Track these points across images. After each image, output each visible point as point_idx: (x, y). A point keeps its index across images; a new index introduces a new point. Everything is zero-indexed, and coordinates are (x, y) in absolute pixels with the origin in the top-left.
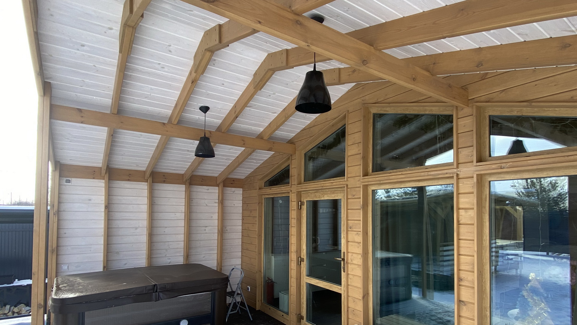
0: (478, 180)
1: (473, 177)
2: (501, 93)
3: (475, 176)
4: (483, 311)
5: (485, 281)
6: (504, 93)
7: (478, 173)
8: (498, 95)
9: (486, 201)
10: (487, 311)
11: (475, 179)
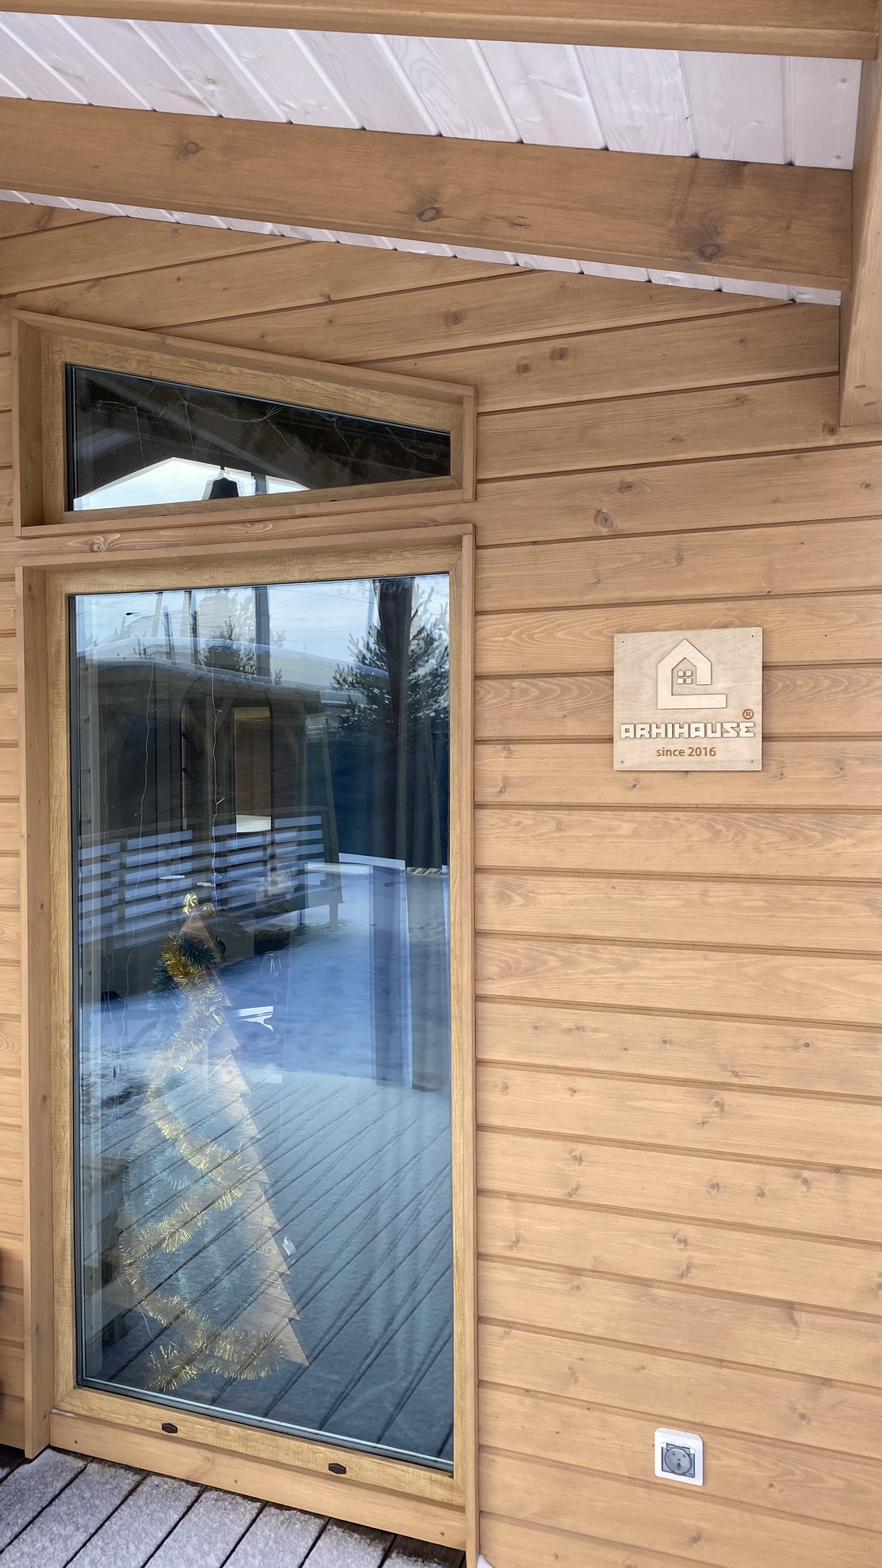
0: (30, 588)
1: (13, 579)
2: (90, 288)
3: (19, 574)
4: (53, 1038)
5: (57, 938)
6: (97, 289)
7: (28, 563)
8: (81, 294)
9: (58, 662)
10: (62, 1036)
11: (19, 586)
